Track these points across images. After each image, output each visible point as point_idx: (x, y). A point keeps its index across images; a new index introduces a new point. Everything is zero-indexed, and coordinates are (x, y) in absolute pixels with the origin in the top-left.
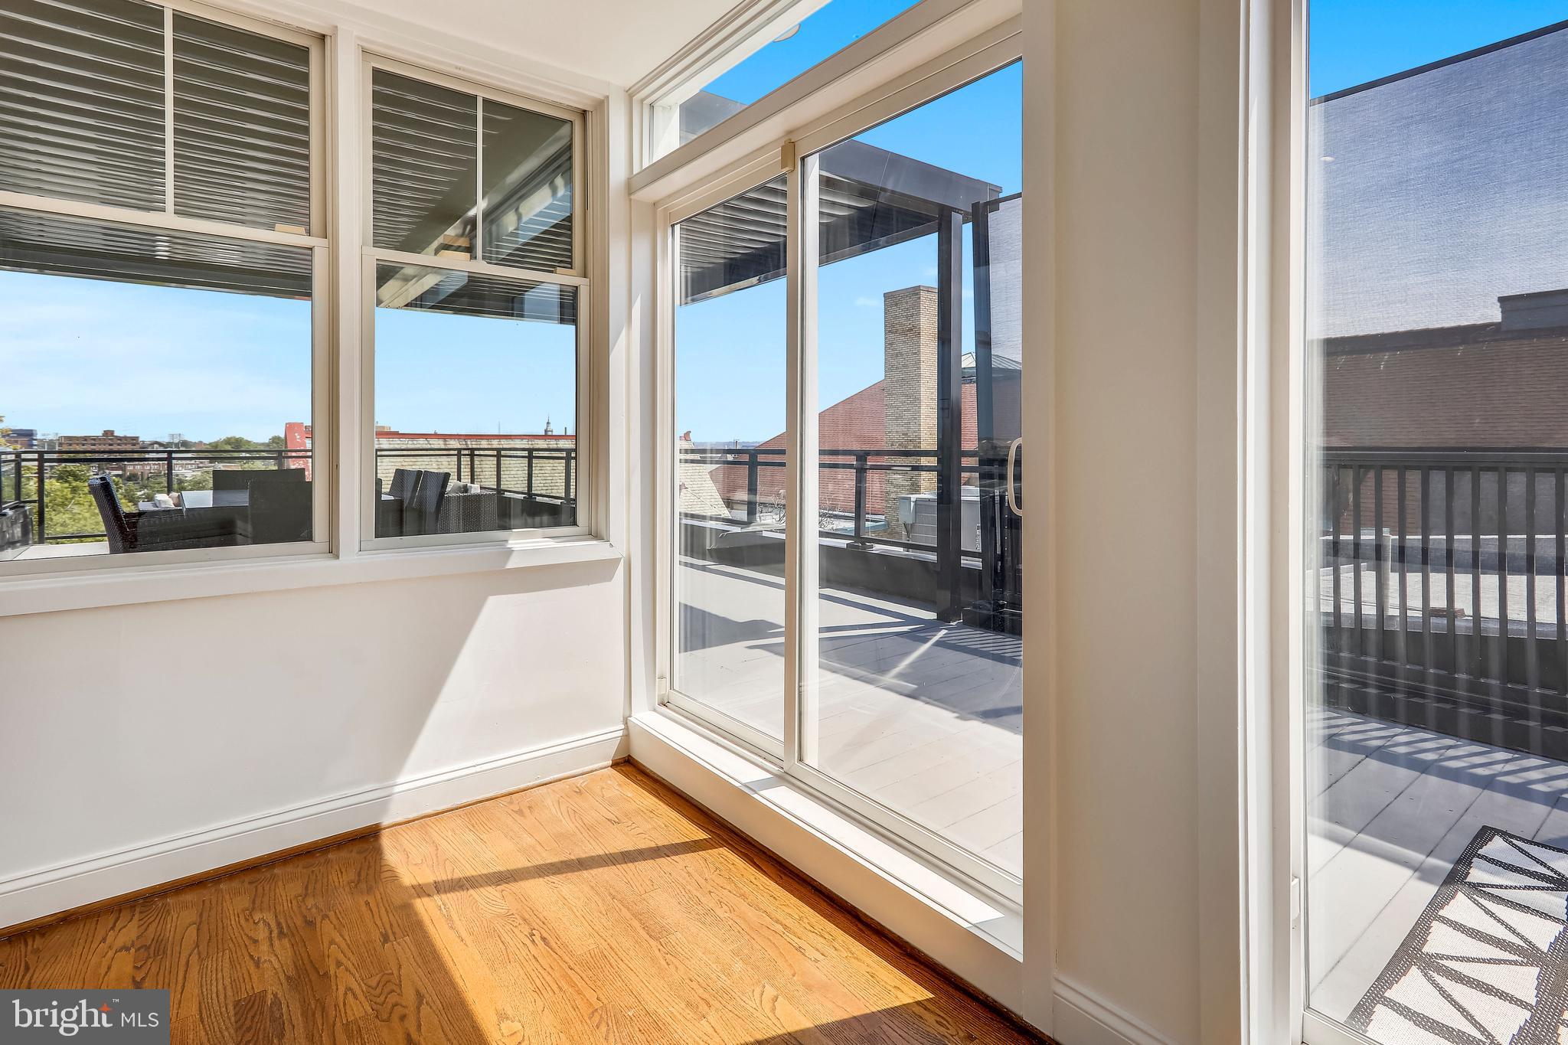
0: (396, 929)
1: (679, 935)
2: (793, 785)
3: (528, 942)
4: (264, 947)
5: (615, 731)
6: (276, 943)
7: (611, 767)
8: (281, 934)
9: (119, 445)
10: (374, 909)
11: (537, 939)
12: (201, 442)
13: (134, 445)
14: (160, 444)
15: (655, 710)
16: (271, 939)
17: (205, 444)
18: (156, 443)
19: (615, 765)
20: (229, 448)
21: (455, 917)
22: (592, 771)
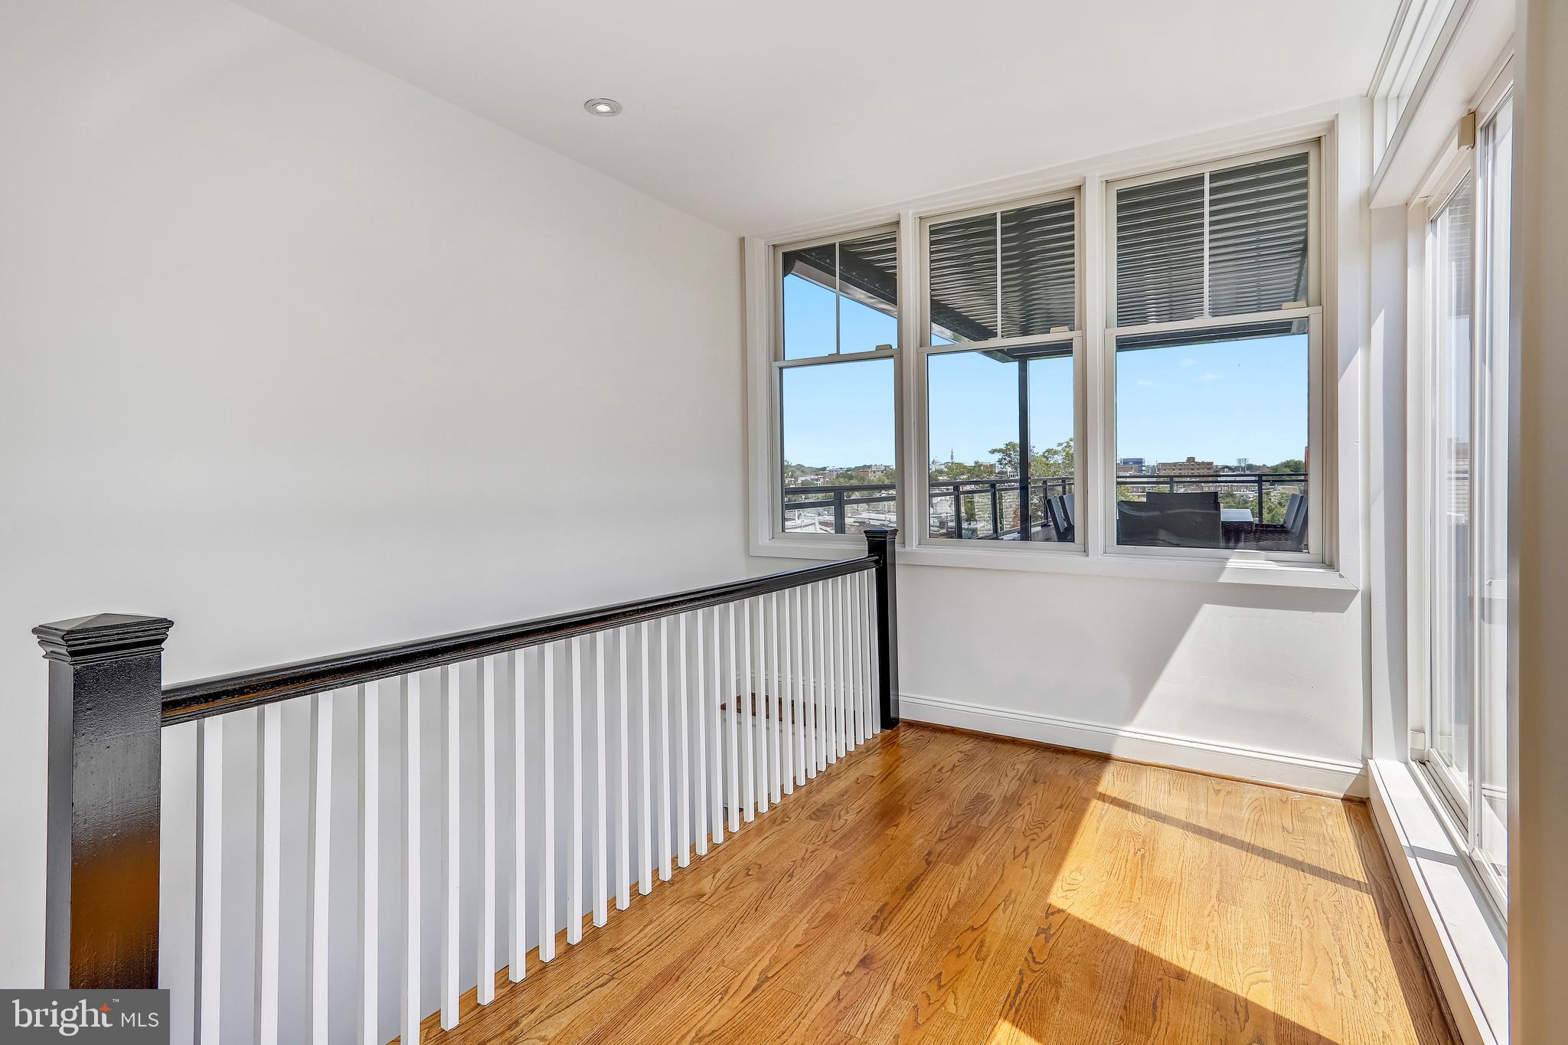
0: (1070, 806)
1: (1241, 910)
2: (1472, 875)
3: (1132, 851)
4: (1008, 779)
5: (1354, 767)
6: (1014, 780)
7: (1342, 799)
8: (1020, 779)
9: (1198, 469)
10: (1070, 792)
11: (1139, 854)
12: (1264, 465)
13: (1209, 469)
14: (1229, 468)
15: (1406, 763)
16: (1013, 778)
17: (1268, 467)
18: (1227, 467)
19: (1347, 799)
20: (1288, 471)
21: (1105, 818)
22: (1317, 795)
